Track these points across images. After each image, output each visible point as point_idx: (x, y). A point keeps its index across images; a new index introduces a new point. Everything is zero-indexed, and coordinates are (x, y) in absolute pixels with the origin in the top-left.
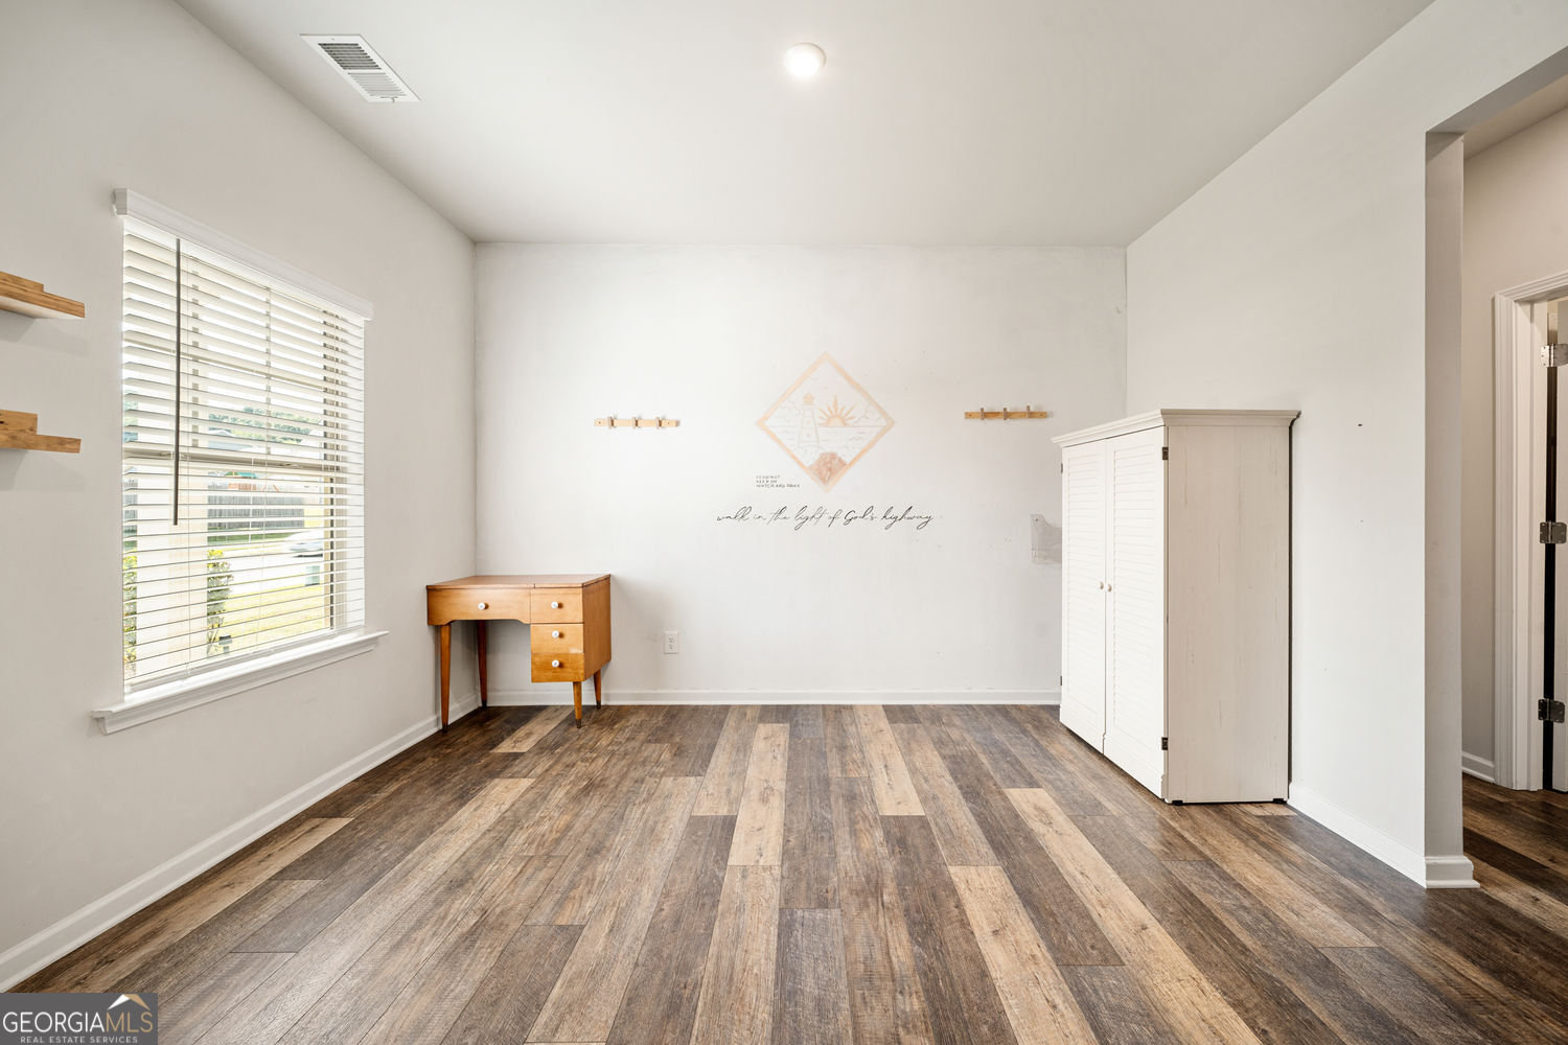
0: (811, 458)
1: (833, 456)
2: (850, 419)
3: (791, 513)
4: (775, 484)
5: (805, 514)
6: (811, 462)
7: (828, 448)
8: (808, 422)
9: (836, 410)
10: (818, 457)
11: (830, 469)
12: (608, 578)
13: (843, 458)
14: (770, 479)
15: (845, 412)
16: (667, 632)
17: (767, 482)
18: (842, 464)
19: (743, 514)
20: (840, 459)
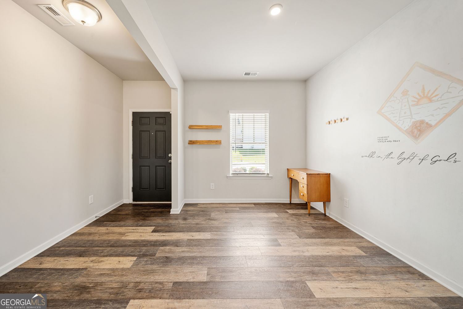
0: (407, 124)
1: (422, 122)
2: (435, 96)
3: (396, 155)
4: (387, 141)
5: (403, 156)
6: (407, 127)
7: (417, 118)
8: (405, 106)
9: (424, 94)
10: (411, 124)
11: (420, 130)
12: (330, 174)
13: (429, 122)
14: (384, 138)
15: (430, 93)
16: (345, 198)
17: (383, 140)
18: (429, 126)
19: (371, 155)
20: (427, 123)
